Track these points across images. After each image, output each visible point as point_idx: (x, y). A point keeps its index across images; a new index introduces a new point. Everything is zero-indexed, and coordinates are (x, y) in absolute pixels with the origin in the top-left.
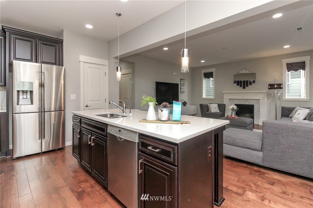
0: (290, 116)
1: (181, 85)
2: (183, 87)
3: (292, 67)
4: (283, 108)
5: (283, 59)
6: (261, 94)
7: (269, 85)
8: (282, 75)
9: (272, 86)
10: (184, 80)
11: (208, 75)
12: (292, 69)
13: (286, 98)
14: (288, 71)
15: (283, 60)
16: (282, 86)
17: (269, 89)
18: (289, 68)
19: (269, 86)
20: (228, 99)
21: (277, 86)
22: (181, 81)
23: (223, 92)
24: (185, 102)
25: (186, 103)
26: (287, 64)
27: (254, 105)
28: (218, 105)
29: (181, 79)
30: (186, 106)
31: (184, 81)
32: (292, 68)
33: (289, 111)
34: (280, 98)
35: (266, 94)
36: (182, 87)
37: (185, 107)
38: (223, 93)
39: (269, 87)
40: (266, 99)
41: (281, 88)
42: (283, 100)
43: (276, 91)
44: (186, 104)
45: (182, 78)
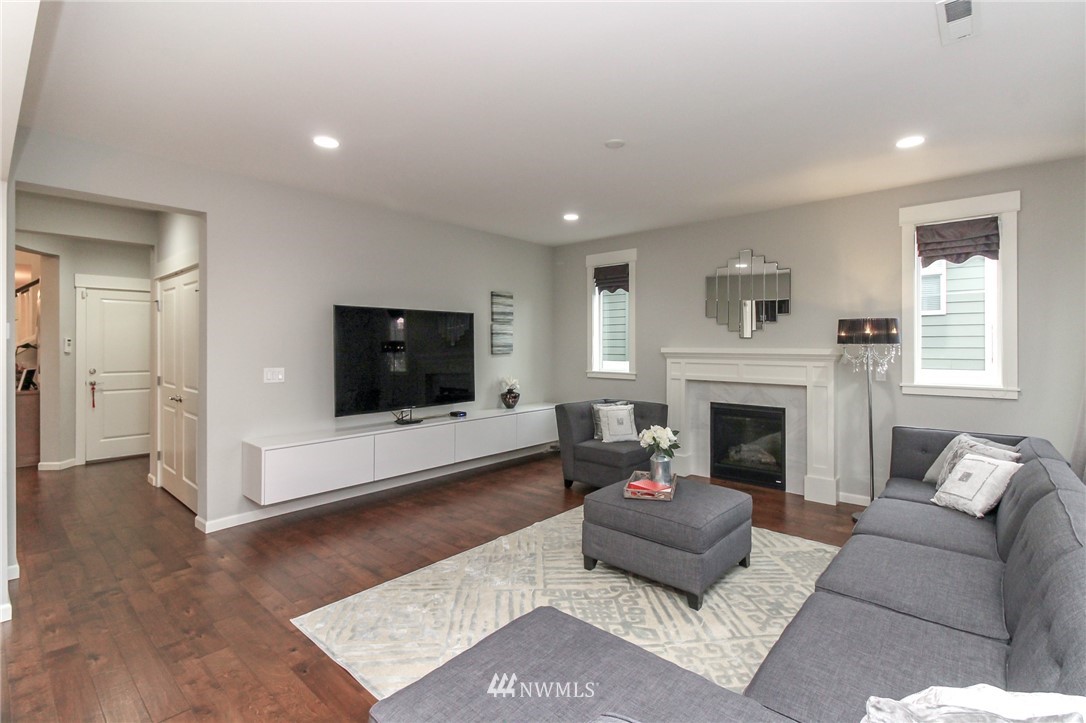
0: (930, 474)
1: (493, 320)
2: (504, 327)
3: (939, 243)
4: (897, 433)
5: (902, 207)
6: (810, 364)
7: (842, 323)
8: (897, 278)
9: (851, 331)
10: (511, 297)
11: (612, 278)
12: (941, 253)
13: (916, 383)
14: (927, 262)
15: (901, 210)
16: (894, 331)
17: (841, 340)
18: (930, 247)
19: (839, 331)
20: (683, 382)
21: (873, 328)
22: (492, 303)
23: (663, 350)
24: (510, 391)
25: (516, 397)
26: (921, 230)
27: (783, 410)
28: (634, 409)
29: (493, 295)
30: (518, 408)
31: (509, 301)
32: (943, 246)
33: (925, 450)
34: (889, 383)
35: (831, 365)
36: (497, 327)
37: (510, 411)
38: (664, 356)
39: (843, 334)
40: (831, 385)
41: (891, 339)
42: (905, 391)
43: (872, 351)
44: (515, 402)
45: (496, 290)
